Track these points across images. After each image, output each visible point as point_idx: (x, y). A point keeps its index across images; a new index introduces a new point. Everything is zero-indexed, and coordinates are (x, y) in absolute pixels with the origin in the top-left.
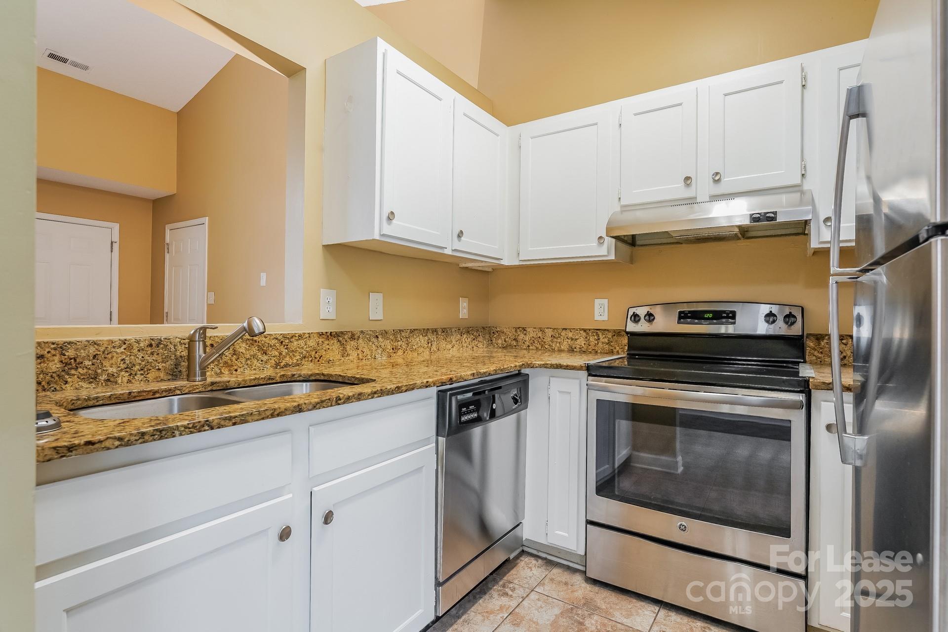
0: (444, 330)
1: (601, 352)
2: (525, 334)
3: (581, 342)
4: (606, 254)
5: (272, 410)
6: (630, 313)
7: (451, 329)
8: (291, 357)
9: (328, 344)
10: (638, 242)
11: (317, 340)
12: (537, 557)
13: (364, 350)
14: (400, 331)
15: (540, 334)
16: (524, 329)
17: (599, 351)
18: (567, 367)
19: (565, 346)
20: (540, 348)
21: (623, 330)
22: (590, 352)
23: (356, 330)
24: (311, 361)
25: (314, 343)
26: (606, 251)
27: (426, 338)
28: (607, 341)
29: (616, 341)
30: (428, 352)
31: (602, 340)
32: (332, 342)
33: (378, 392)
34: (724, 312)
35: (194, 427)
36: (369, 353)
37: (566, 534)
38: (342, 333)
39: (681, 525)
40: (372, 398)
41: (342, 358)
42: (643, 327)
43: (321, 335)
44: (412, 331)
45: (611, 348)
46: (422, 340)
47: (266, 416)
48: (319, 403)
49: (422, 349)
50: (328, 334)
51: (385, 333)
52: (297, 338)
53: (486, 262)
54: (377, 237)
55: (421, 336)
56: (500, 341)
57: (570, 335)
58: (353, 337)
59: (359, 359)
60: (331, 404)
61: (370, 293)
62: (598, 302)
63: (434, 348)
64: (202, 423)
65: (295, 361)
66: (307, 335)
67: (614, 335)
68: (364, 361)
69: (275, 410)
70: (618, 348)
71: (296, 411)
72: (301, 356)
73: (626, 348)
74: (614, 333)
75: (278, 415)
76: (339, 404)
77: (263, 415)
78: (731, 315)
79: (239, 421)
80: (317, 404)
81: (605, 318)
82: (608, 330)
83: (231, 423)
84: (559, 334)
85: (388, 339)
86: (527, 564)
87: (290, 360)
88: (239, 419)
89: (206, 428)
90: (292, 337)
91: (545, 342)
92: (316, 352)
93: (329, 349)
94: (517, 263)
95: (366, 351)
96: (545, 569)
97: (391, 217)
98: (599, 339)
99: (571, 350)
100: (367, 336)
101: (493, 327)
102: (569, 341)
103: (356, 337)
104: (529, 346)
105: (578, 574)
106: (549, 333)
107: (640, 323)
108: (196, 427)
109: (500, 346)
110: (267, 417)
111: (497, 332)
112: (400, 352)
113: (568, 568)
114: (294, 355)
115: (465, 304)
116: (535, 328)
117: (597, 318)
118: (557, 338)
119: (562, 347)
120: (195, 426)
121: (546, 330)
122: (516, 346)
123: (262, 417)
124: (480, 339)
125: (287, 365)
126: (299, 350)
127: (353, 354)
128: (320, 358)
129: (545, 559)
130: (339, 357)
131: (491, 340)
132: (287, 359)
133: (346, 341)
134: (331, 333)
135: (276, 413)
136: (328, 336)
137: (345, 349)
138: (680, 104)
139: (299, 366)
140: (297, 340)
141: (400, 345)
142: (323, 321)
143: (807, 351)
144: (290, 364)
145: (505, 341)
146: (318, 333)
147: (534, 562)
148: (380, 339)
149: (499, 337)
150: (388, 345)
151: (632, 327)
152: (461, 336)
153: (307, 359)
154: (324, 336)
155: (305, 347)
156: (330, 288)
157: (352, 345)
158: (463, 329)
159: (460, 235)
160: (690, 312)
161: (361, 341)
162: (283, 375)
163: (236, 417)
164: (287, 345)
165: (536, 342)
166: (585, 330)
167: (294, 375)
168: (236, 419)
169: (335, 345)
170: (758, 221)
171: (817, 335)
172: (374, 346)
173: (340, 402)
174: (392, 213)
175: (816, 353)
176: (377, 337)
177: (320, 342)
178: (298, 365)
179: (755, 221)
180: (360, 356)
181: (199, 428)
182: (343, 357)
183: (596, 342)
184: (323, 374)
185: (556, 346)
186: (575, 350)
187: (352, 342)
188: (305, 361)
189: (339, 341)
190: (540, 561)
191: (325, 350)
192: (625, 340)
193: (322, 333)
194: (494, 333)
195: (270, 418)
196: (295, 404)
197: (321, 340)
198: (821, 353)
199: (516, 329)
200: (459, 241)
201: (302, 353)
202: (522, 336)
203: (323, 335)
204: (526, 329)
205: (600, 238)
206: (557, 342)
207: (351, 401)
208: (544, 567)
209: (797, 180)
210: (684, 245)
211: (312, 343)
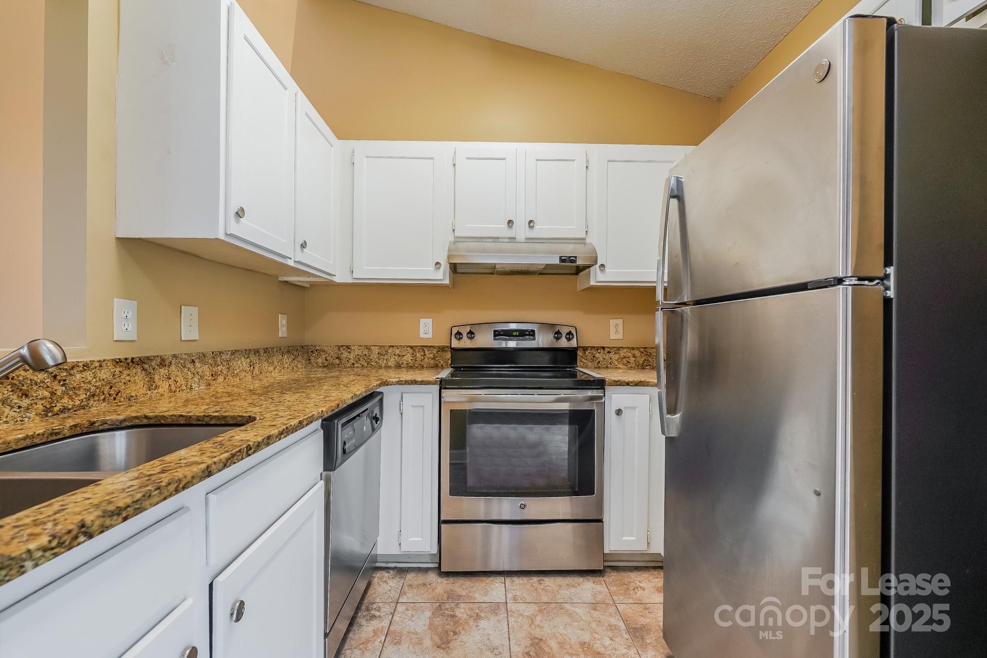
0: (266, 350)
1: (427, 367)
2: (350, 352)
3: (408, 358)
4: (442, 278)
5: (177, 482)
6: (455, 331)
7: (272, 349)
8: (70, 397)
9: (129, 375)
10: (459, 270)
11: (112, 370)
12: (386, 569)
13: (178, 379)
14: (220, 353)
15: (366, 352)
16: (348, 347)
17: (425, 366)
18: (422, 383)
19: (392, 363)
20: (366, 365)
21: (447, 347)
22: (417, 367)
23: (167, 352)
24: (104, 400)
25: (108, 374)
26: (442, 276)
27: (248, 360)
28: (432, 357)
29: (441, 356)
30: (250, 376)
31: (428, 355)
32: (134, 371)
33: (284, 432)
34: (526, 331)
35: (60, 544)
36: (184, 382)
37: (420, 539)
38: (148, 358)
39: (522, 504)
40: (280, 440)
41: (148, 392)
42: (466, 343)
43: (117, 363)
44: (234, 353)
45: (437, 362)
46: (242, 364)
47: (169, 493)
48: (229, 459)
49: (244, 373)
50: (129, 361)
51: (202, 357)
52: (81, 369)
53: (321, 277)
54: (222, 236)
55: (243, 359)
56: (320, 360)
57: (397, 352)
58: (163, 363)
59: (171, 391)
60: (242, 457)
61: (183, 307)
62: (423, 321)
63: (256, 371)
64: (74, 533)
65: (78, 402)
66: (97, 364)
67: (439, 351)
68: (177, 393)
69: (180, 481)
70: (442, 362)
71: (204, 476)
72: (88, 394)
73: (450, 362)
74: (439, 349)
75: (184, 488)
76: (250, 455)
77: (166, 493)
78: (531, 333)
79: (132, 512)
80: (227, 461)
81: (430, 336)
82: (433, 347)
83: (120, 519)
84: (385, 351)
85: (206, 363)
86: (381, 579)
87: (70, 401)
88: (133, 508)
89: (82, 538)
90: (73, 368)
91: (371, 360)
92: (111, 387)
93: (129, 381)
94: (350, 281)
95: (180, 380)
96: (400, 579)
97: (240, 214)
98: (425, 355)
99: (398, 366)
100: (182, 361)
101: (312, 346)
102: (397, 357)
103: (167, 363)
104: (353, 364)
105: (430, 572)
106: (376, 350)
107: (462, 341)
108: (64, 543)
109: (321, 365)
110: (171, 495)
111: (316, 351)
112: (220, 379)
113: (420, 570)
114: (75, 394)
115: (284, 322)
116: (360, 346)
117: (422, 335)
118: (384, 355)
119: (389, 364)
120: (62, 541)
121: (373, 348)
122: (338, 364)
123: (163, 496)
124: (300, 358)
125: (64, 410)
126: (84, 386)
127: (163, 385)
128: (117, 395)
129: (395, 568)
130: (144, 390)
131: (309, 360)
132: (65, 400)
133: (154, 369)
134: (133, 359)
135: (181, 486)
136: (128, 364)
137: (152, 380)
138: (504, 159)
139: (84, 409)
140: (81, 372)
141: (220, 369)
142: (117, 343)
143: (578, 359)
144: (70, 407)
145: (326, 360)
146: (114, 360)
147: (386, 575)
148: (198, 365)
149: (319, 356)
150: (206, 370)
151: (455, 344)
152: (283, 356)
153: (96, 398)
154: (122, 364)
155: (94, 380)
156: (127, 296)
157: (162, 374)
158: (284, 349)
159: (304, 245)
160: (502, 331)
161: (173, 368)
162: (75, 426)
163: (129, 506)
164: (65, 380)
165: (361, 360)
166: (412, 347)
167: (94, 423)
168: (129, 509)
169: (138, 375)
170: (564, 262)
171: (583, 347)
172: (189, 373)
173: (250, 452)
174: (242, 210)
175: (583, 360)
176: (193, 362)
177: (117, 372)
178: (83, 407)
179: (562, 262)
180: (173, 388)
181: (70, 543)
182: (149, 390)
183: (423, 358)
184: (146, 417)
185: (383, 363)
186: (402, 366)
187: (162, 371)
188: (94, 401)
189: (144, 369)
190: (391, 572)
191: (124, 383)
192: (448, 355)
193: (119, 359)
194: (312, 352)
195: (174, 495)
196: (203, 466)
197: (118, 370)
198: (586, 359)
199: (339, 347)
200: (302, 251)
201: (89, 390)
202: (345, 354)
203: (121, 362)
204: (350, 347)
205: (437, 263)
206: (384, 359)
207: (261, 448)
208: (398, 576)
209: (583, 235)
210: (495, 276)
211: (104, 374)
